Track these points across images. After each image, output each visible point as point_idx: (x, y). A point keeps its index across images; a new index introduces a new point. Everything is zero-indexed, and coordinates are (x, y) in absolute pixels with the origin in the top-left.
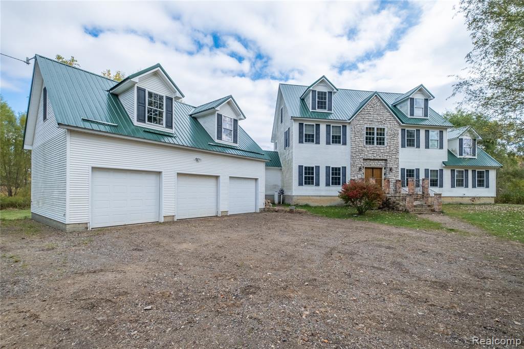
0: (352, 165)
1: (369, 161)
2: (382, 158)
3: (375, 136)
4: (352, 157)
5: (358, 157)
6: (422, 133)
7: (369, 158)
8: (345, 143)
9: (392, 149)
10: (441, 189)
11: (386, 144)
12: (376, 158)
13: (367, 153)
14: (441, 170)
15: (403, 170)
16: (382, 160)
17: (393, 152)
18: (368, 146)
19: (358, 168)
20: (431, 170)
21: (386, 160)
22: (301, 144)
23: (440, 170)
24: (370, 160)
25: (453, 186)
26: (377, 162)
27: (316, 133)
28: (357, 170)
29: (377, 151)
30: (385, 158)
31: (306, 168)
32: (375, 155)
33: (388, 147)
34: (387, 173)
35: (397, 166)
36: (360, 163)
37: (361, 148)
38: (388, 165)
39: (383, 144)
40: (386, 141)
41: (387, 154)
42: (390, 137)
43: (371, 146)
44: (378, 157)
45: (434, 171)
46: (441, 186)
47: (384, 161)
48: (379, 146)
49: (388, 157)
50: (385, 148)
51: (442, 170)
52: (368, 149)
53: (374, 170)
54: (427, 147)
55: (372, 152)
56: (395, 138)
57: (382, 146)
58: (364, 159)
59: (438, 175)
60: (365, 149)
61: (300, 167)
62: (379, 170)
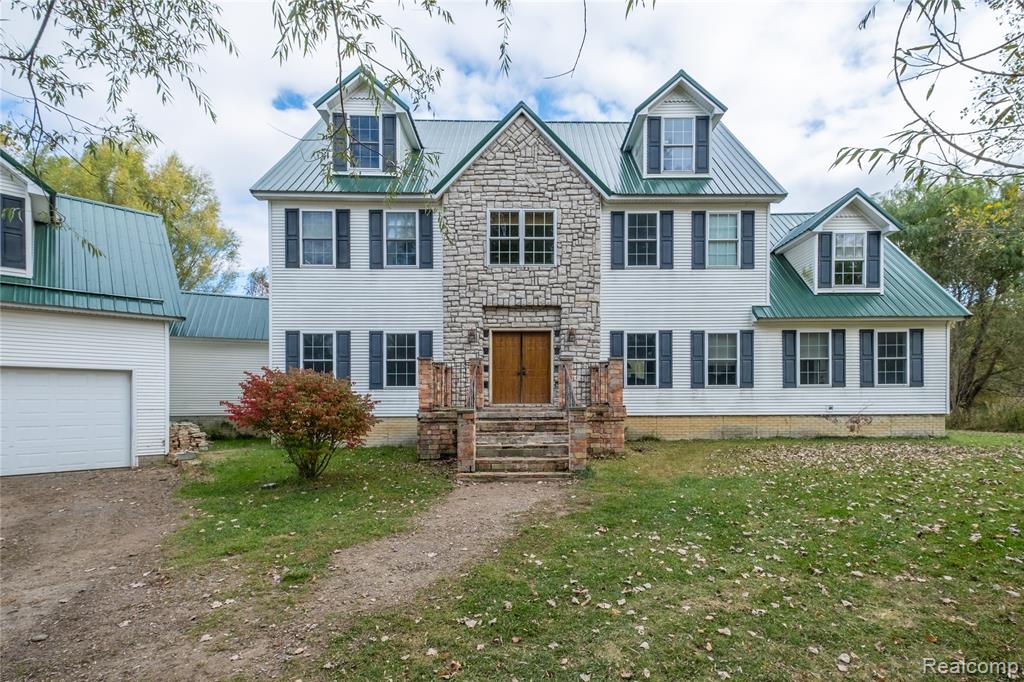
0: (450, 327)
1: (505, 312)
2: (542, 301)
3: (522, 237)
4: (448, 303)
5: (466, 302)
6: (683, 223)
7: (501, 303)
8: (427, 263)
9: (574, 273)
10: (747, 391)
11: (556, 261)
12: (524, 302)
13: (493, 290)
14: (748, 335)
15: (616, 336)
16: (547, 308)
17: (579, 284)
18: (498, 267)
19: (466, 334)
20: (710, 335)
21: (558, 308)
22: (292, 271)
23: (742, 332)
24: (509, 308)
25: (789, 382)
26: (533, 314)
27: (338, 235)
28: (464, 340)
29: (527, 281)
30: (554, 301)
31: (308, 338)
32: (521, 294)
33: (562, 270)
34: (562, 347)
35: (591, 326)
36: (473, 320)
37: (474, 274)
38: (563, 321)
39: (549, 259)
40: (556, 252)
41: (560, 291)
42: (570, 238)
43: (508, 267)
44: (530, 300)
45: (722, 336)
46: (748, 382)
47: (551, 312)
48: (534, 266)
49: (564, 299)
50: (553, 273)
51: (751, 333)
52: (498, 277)
53: (527, 341)
54: (699, 262)
55: (510, 287)
56: (584, 242)
57: (544, 266)
58: (485, 308)
59: (735, 349)
60: (490, 277)
61: (291, 336)
62: (539, 338)
